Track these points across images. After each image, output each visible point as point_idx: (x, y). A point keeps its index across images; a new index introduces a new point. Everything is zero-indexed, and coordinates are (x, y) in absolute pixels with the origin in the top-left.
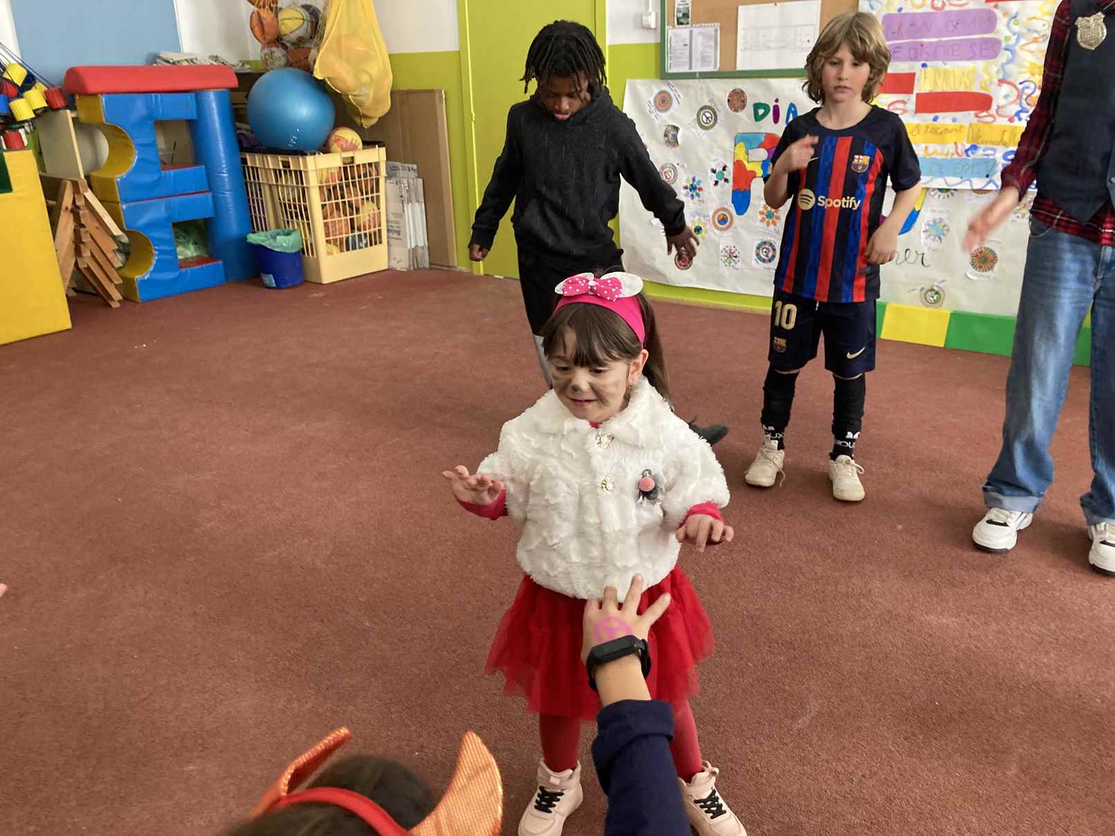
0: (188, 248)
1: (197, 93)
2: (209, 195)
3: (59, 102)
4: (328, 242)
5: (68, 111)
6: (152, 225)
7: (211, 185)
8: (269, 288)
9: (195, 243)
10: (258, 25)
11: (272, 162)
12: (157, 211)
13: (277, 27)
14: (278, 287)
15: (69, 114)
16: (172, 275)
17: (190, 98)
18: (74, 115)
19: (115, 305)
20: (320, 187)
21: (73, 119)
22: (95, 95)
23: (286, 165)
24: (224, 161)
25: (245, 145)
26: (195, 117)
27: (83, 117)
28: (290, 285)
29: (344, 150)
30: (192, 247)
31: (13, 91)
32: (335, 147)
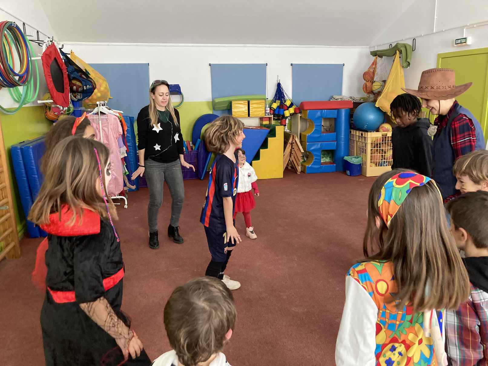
0: (327, 159)
1: (338, 110)
2: (336, 142)
3: (298, 112)
4: (371, 162)
5: (299, 114)
6: (315, 150)
7: (337, 139)
8: (348, 175)
9: (330, 157)
10: (365, 87)
11: (358, 133)
12: (318, 146)
13: (372, 88)
14: (350, 175)
15: (299, 115)
16: (318, 166)
17: (336, 111)
18: (301, 115)
19: (299, 173)
20: (371, 143)
21: (300, 116)
22: (306, 110)
23: (362, 134)
24: (343, 132)
25: (352, 127)
26: (336, 117)
27: (303, 116)
28: (355, 175)
29: (384, 131)
30: (328, 158)
31: (286, 108)
32: (381, 130)
